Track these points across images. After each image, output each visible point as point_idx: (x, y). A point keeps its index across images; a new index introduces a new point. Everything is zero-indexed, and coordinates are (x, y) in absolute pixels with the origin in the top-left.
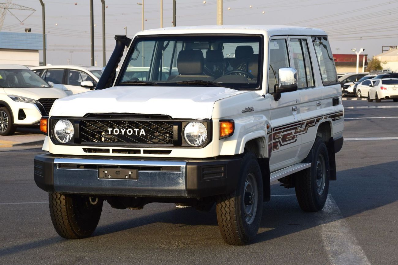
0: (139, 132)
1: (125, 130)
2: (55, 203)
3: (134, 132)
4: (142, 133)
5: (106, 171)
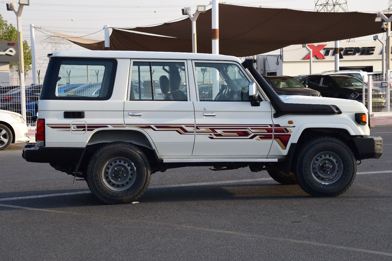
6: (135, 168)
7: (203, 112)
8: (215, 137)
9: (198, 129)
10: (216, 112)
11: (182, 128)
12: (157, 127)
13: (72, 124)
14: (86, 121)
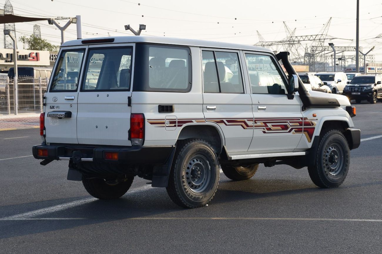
6: (210, 167)
7: (257, 106)
8: (267, 131)
9: (256, 123)
10: (267, 106)
11: (245, 122)
12: (228, 121)
13: (166, 119)
14: (177, 115)
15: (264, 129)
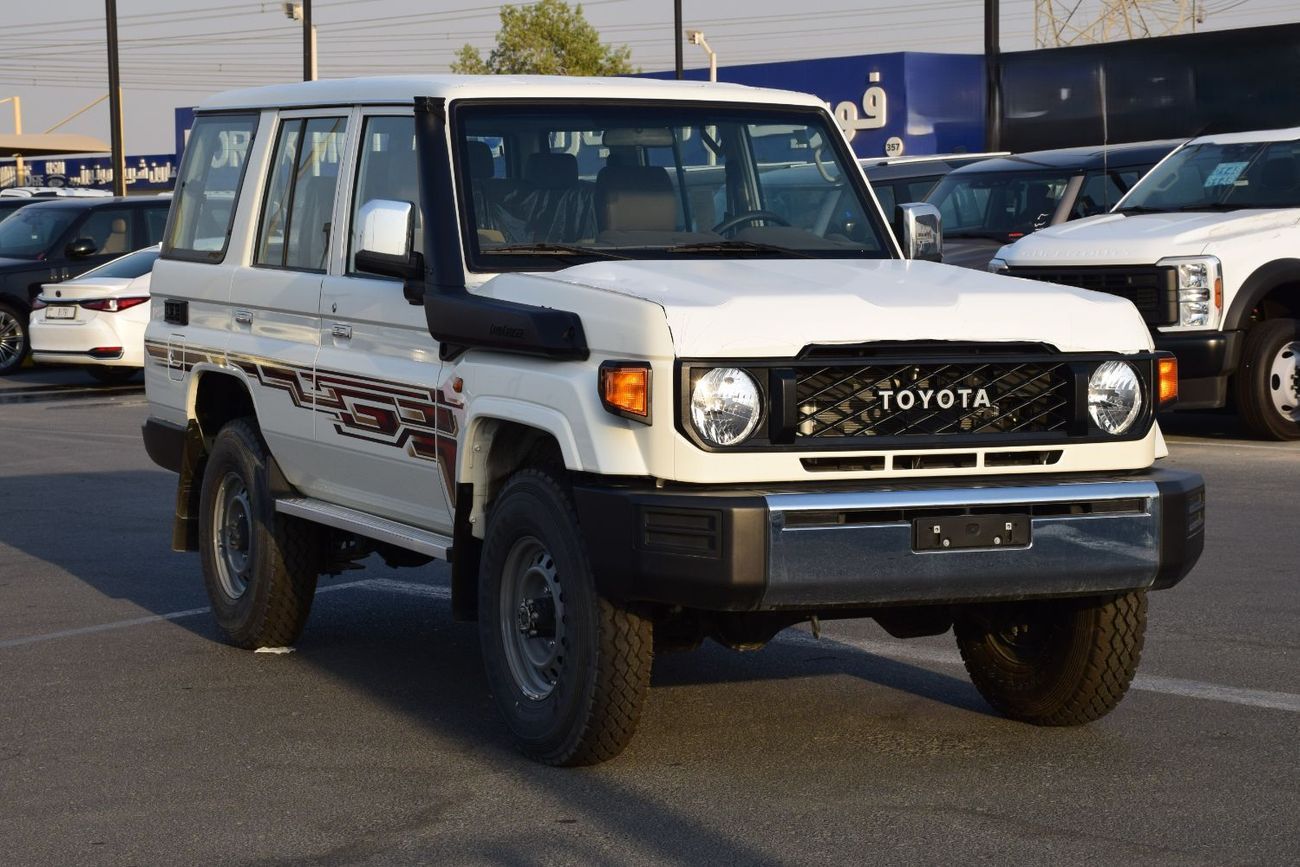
0: (972, 399)
1: (930, 393)
2: (625, 647)
3: (958, 397)
4: (982, 402)
5: (938, 527)
7: (332, 321)
8: (342, 426)
9: (318, 388)
11: (296, 381)
12: (265, 371)
13: (169, 345)
15: (336, 415)
